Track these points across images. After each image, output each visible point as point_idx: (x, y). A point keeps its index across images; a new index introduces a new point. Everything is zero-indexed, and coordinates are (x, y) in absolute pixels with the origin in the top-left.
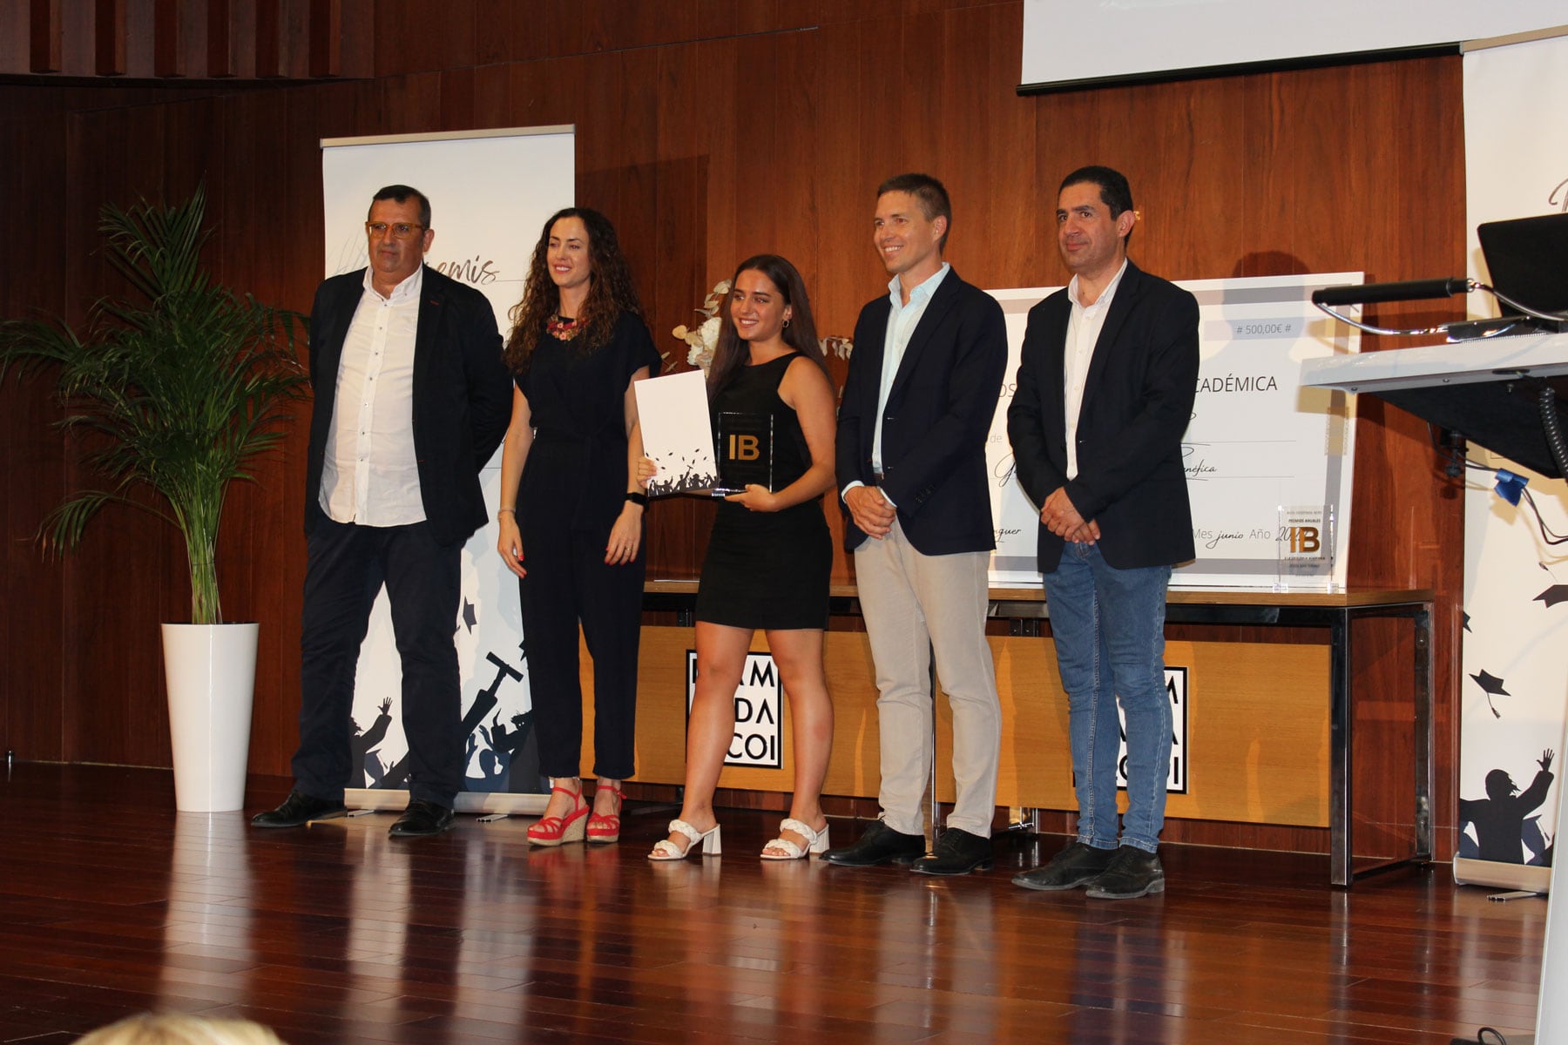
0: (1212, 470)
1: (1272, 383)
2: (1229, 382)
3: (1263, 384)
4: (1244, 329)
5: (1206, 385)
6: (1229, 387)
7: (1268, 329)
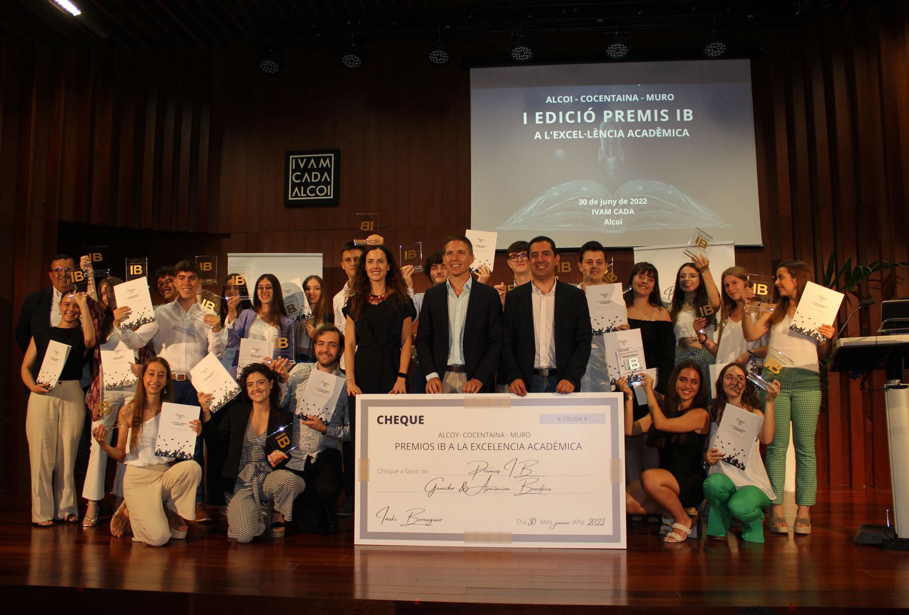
0: (549, 489)
1: (579, 446)
2: (556, 445)
3: (574, 447)
4: (562, 419)
5: (543, 446)
6: (556, 448)
7: (575, 419)
